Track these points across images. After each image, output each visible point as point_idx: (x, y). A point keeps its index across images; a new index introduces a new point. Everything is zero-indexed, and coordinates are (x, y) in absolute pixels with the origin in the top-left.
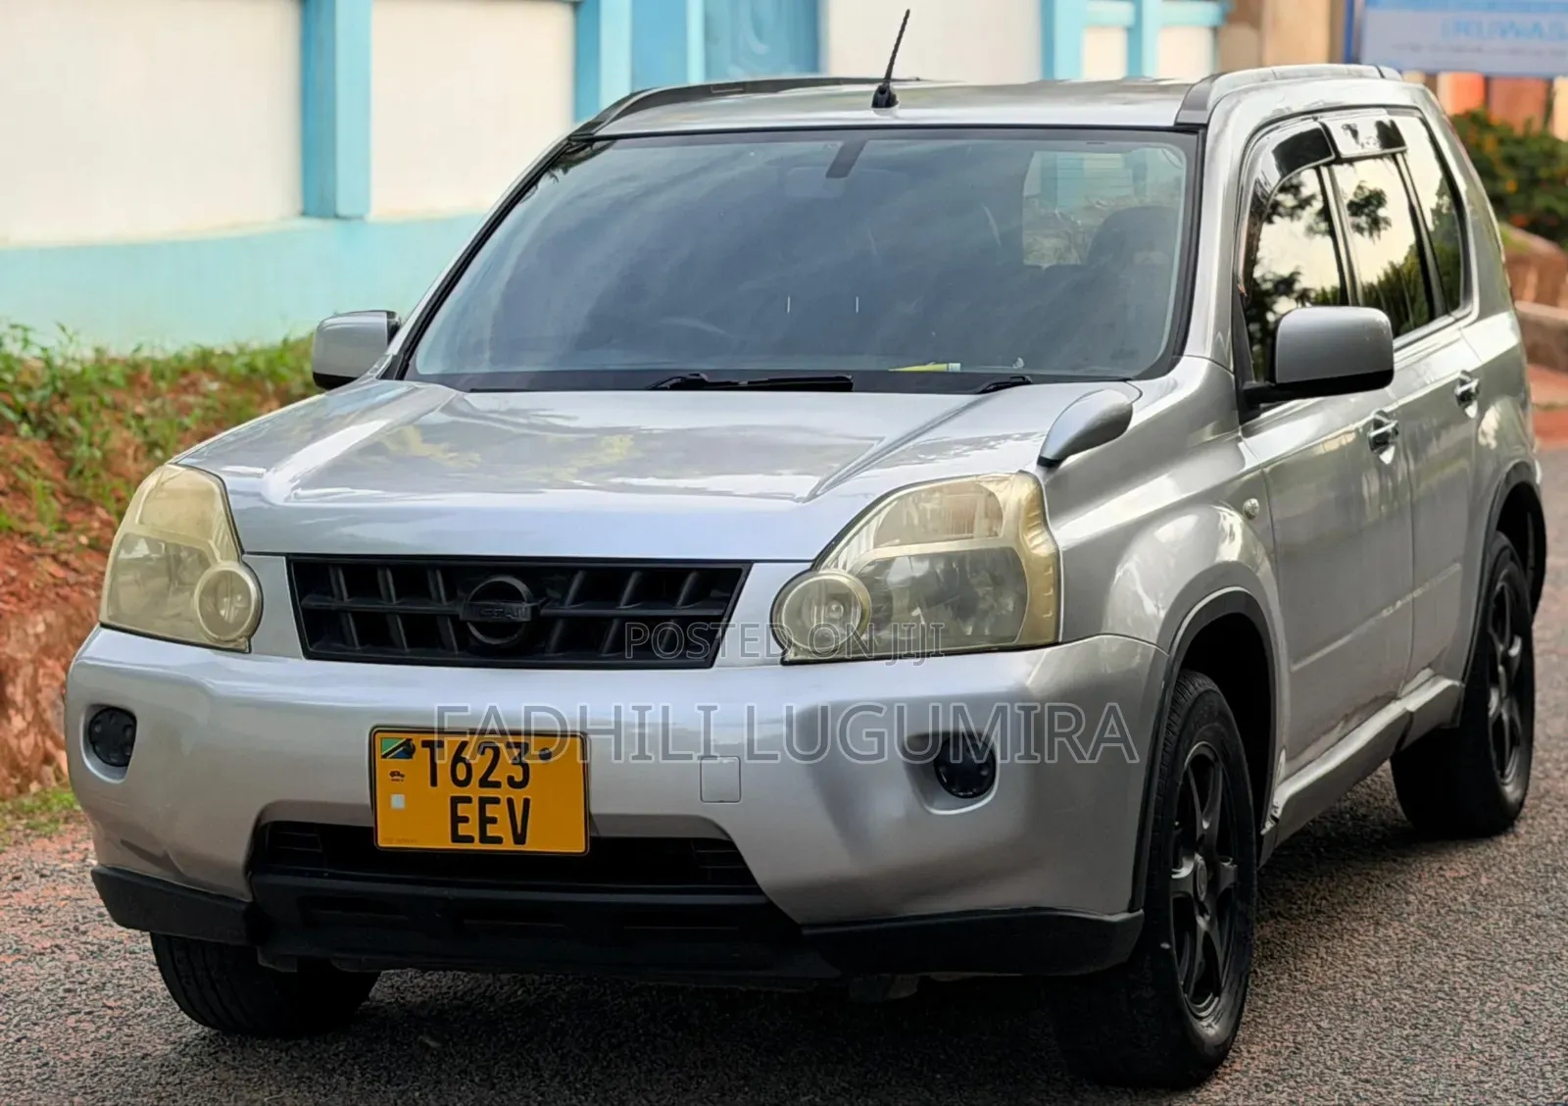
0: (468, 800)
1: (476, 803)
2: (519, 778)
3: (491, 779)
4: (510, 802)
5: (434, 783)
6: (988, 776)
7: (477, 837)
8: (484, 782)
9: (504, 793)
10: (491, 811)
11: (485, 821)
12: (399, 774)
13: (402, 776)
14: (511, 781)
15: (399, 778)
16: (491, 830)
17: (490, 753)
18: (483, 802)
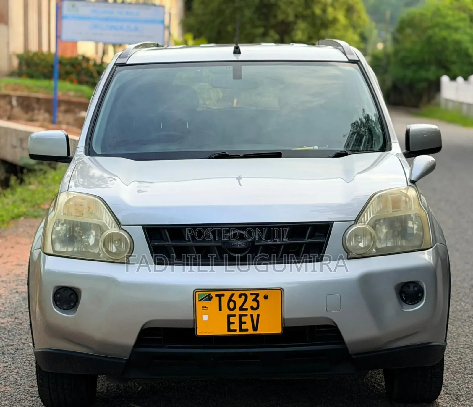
0: (234, 316)
1: (237, 317)
2: (255, 306)
3: (244, 307)
4: (252, 315)
5: (220, 309)
6: (421, 296)
7: (238, 330)
8: (241, 309)
9: (249, 312)
10: (244, 319)
11: (241, 323)
12: (205, 307)
13: (207, 308)
14: (252, 308)
15: (206, 309)
16: (244, 327)
17: (243, 297)
18: (240, 316)
